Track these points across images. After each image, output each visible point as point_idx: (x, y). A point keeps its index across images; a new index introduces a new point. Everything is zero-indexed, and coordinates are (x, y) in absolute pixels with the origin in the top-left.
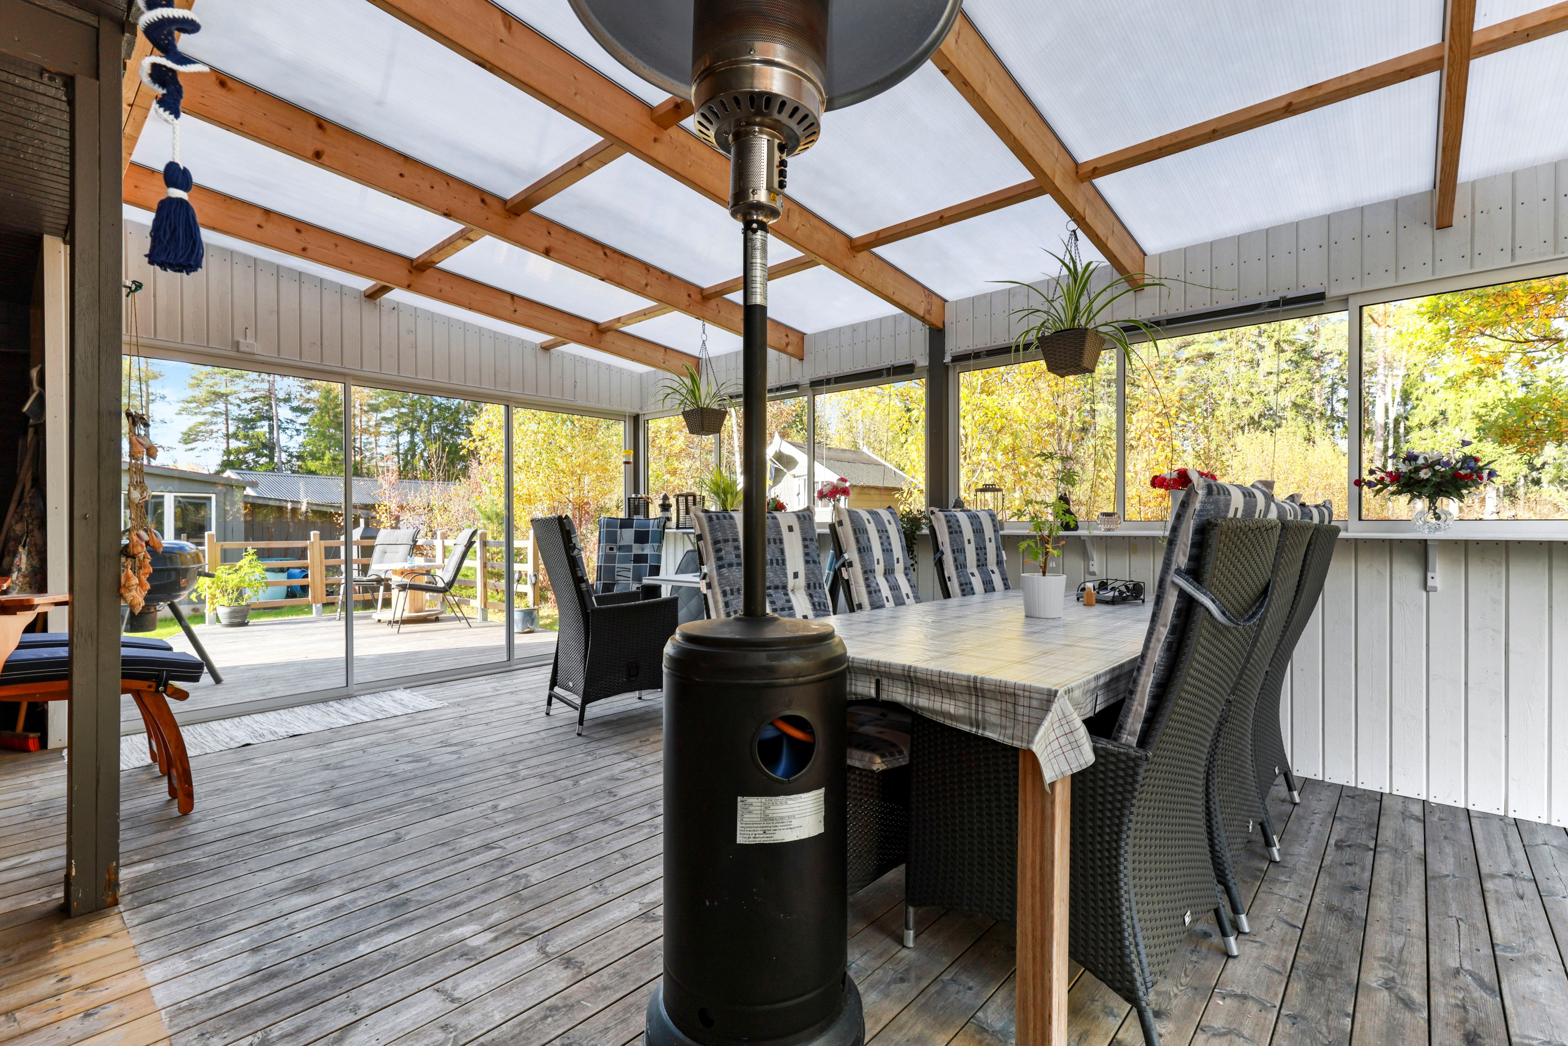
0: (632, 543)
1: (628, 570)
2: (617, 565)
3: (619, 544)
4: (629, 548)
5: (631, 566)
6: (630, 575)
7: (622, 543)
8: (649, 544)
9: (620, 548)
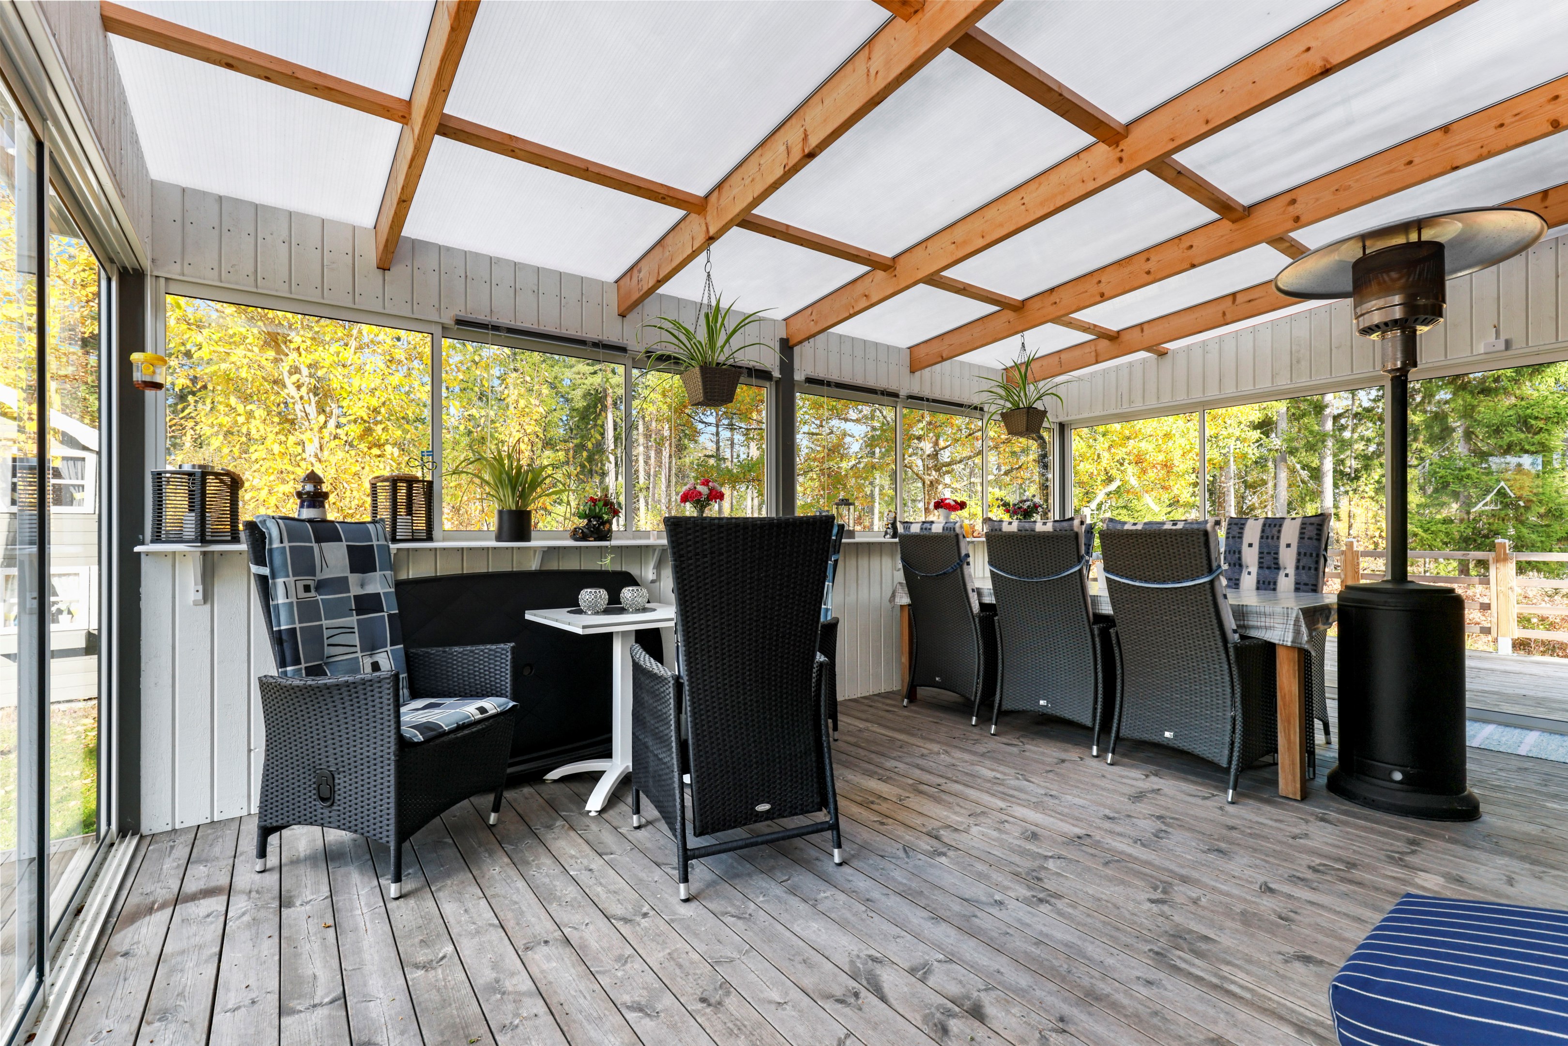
0: (347, 573)
1: (349, 630)
2: (325, 623)
3: (320, 576)
4: (341, 584)
5: (353, 620)
6: (356, 639)
7: (327, 574)
8: (378, 574)
9: (321, 586)
